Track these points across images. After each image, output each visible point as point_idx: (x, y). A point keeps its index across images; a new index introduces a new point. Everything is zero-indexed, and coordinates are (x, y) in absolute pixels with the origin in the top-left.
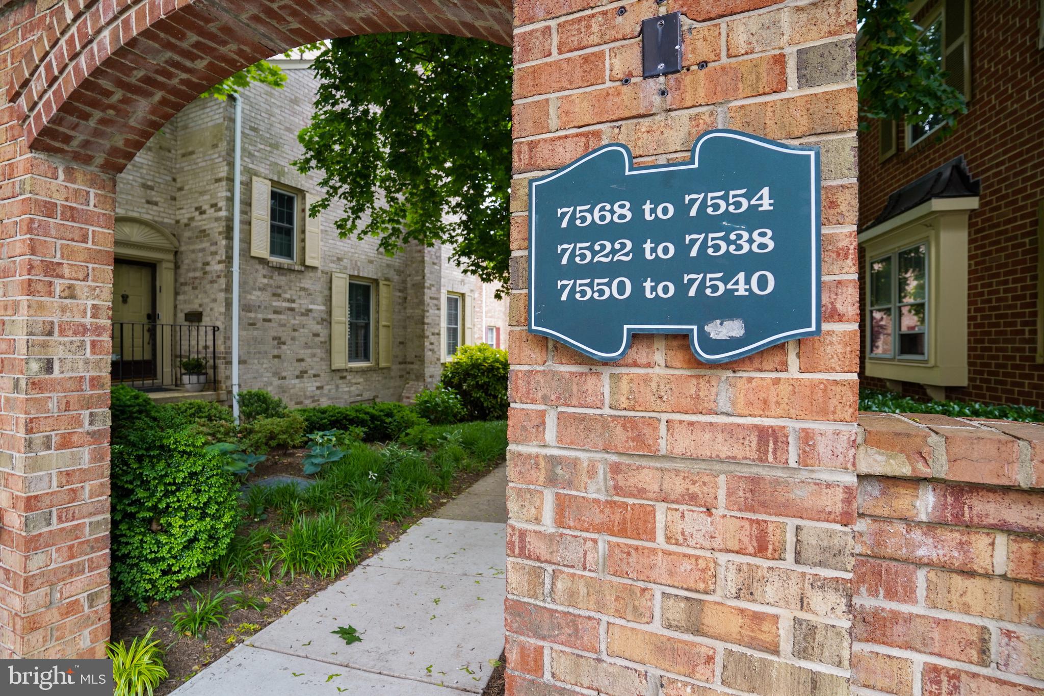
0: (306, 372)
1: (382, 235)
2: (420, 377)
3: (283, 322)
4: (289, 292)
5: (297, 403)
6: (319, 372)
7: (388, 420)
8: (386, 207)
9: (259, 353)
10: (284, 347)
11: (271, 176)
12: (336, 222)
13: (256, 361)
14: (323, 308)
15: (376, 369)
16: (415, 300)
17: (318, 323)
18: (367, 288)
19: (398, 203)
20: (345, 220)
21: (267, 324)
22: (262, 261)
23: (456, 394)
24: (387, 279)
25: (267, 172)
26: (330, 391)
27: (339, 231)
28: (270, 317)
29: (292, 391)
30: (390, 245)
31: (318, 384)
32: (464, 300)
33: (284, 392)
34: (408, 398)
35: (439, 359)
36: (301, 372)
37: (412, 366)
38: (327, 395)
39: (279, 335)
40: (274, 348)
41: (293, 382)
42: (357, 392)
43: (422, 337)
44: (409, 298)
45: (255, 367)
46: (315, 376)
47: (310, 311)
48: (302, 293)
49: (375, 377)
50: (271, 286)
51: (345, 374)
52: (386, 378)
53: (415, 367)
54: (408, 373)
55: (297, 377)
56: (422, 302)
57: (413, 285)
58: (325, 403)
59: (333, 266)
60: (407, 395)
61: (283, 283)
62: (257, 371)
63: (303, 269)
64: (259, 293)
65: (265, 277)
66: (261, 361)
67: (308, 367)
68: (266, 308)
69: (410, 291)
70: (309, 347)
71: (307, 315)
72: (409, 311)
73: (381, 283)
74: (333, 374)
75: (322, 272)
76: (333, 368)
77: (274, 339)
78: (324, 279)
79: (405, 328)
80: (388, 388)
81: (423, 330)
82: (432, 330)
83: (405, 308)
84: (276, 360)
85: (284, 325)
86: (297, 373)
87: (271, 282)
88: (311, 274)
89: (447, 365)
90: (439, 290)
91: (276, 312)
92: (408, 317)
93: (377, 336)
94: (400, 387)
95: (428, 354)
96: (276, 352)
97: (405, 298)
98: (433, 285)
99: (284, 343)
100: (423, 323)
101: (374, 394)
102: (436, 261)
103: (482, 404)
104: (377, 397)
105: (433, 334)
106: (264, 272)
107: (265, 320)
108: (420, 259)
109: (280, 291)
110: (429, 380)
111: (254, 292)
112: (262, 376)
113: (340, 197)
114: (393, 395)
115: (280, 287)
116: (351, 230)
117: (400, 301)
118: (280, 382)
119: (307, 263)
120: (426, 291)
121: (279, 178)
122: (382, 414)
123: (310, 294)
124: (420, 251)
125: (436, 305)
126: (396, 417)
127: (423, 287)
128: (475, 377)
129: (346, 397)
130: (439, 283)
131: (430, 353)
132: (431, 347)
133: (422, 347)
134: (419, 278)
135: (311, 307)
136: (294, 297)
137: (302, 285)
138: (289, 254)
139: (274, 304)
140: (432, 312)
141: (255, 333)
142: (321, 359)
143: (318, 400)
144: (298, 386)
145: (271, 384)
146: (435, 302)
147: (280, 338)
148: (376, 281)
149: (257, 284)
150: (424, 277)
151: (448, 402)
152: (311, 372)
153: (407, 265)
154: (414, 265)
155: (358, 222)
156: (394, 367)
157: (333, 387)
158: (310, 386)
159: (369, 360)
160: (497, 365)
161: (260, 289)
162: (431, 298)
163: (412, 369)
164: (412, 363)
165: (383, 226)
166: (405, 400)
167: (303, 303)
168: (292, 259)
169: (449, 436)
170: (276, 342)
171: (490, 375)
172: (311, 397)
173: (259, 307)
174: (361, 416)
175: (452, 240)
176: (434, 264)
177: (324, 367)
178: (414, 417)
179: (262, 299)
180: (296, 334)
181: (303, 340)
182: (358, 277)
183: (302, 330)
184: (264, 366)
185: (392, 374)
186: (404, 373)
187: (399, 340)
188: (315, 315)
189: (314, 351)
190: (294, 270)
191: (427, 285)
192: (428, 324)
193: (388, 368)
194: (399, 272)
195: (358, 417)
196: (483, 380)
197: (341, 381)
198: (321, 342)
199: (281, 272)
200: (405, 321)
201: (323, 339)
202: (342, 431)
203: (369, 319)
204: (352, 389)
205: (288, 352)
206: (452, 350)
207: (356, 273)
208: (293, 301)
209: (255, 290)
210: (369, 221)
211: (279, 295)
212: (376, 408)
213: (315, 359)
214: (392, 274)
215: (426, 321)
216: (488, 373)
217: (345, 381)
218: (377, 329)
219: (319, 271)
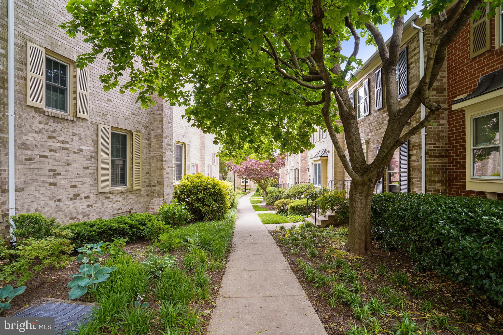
0: (78, 195)
1: (139, 91)
2: (161, 195)
3: (58, 158)
4: (63, 136)
5: (71, 219)
6: (89, 195)
7: (142, 228)
8: (143, 69)
9: (36, 182)
10: (58, 177)
11: (45, 45)
12: (101, 77)
13: (33, 189)
14: (92, 149)
15: (131, 191)
16: (157, 146)
17: (87, 160)
18: (125, 136)
19: (152, 67)
20: (109, 77)
21: (43, 160)
22: (38, 110)
23: (186, 205)
24: (138, 131)
25: (43, 41)
26: (97, 208)
27: (104, 84)
28: (46, 154)
29: (66, 210)
30: (146, 99)
31: (88, 203)
32: (185, 147)
33: (59, 211)
34: (153, 209)
35: (172, 183)
36: (74, 195)
37: (155, 188)
38: (96, 211)
39: (55, 168)
40: (50, 177)
41: (67, 203)
42: (118, 207)
43: (162, 169)
44: (152, 144)
45: (31, 193)
46: (85, 198)
47: (81, 150)
48: (74, 137)
49: (131, 196)
50: (47, 131)
51: (109, 195)
52: (138, 196)
53: (157, 188)
54: (153, 192)
55: (71, 199)
56: (161, 147)
57: (155, 136)
58: (93, 218)
59: (99, 120)
60: (152, 207)
61: (57, 129)
62: (34, 197)
63: (75, 119)
64: (36, 135)
65: (41, 123)
66: (38, 188)
67: (80, 192)
68: (42, 147)
69: (153, 140)
70: (81, 177)
71: (79, 153)
72: (153, 153)
73: (134, 133)
74: (100, 195)
75: (91, 123)
76: (99, 192)
77: (50, 171)
78: (93, 127)
79: (150, 163)
80: (139, 203)
81: (162, 165)
82: (168, 165)
83: (150, 151)
84: (52, 187)
85: (60, 161)
86: (71, 196)
87: (47, 127)
88: (82, 124)
89: (177, 186)
90: (172, 139)
91: (51, 151)
92: (152, 157)
93: (132, 169)
94: (147, 202)
95: (166, 180)
96: (52, 181)
97: (150, 144)
98: (168, 136)
99: (59, 174)
100: (162, 161)
101: (130, 207)
102: (170, 121)
103: (201, 210)
104: (132, 209)
105: (169, 167)
106: (41, 119)
107: (41, 156)
108: (160, 119)
109: (55, 135)
110: (166, 197)
111: (30, 134)
112: (39, 200)
113: (105, 56)
114: (142, 207)
115: (55, 132)
116: (114, 85)
117: (147, 146)
118: (56, 203)
119: (78, 116)
120: (164, 139)
121: (53, 48)
122: (137, 223)
123: (81, 139)
124: (160, 114)
125: (170, 149)
126: (148, 225)
127: (162, 137)
128: (196, 194)
129: (110, 211)
130: (172, 135)
131: (167, 179)
132: (167, 175)
133: (162, 176)
134: (160, 131)
135: (82, 147)
136: (67, 140)
137: (74, 131)
138: (63, 107)
139: (50, 144)
140: (168, 153)
141: (32, 166)
142: (91, 185)
143: (89, 215)
144: (72, 205)
145: (48, 205)
146: (170, 147)
147: (55, 171)
148: (131, 132)
149: (34, 128)
150: (162, 131)
151: (181, 212)
152: (82, 195)
153: (151, 123)
154: (156, 123)
155: (119, 78)
156: (143, 189)
157: (100, 204)
158: (82, 205)
159: (126, 185)
160: (209, 186)
161: (36, 132)
162: (167, 144)
163: (155, 190)
164: (155, 186)
165: (140, 85)
166: (151, 210)
167: (74, 145)
168: (66, 112)
169: (189, 239)
170: (52, 174)
171: (205, 193)
172: (83, 213)
173: (36, 146)
174: (123, 226)
175: (186, 103)
176: (169, 123)
177: (93, 191)
178: (161, 224)
179: (38, 140)
180: (70, 167)
181: (76, 171)
182: (118, 128)
183: (74, 165)
184: (41, 192)
185: (142, 194)
186: (150, 193)
187: (146, 171)
188: (85, 154)
189: (85, 180)
190: (67, 120)
191: (164, 136)
192: (165, 161)
193: (139, 190)
194: (146, 127)
195: (119, 227)
196: (200, 196)
197: (106, 200)
198: (90, 173)
199: (56, 120)
200: (150, 159)
201: (92, 171)
202: (107, 243)
203: (125, 158)
204: (114, 205)
205: (63, 181)
206: (179, 177)
207: (116, 126)
208: (67, 143)
209: (32, 132)
210: (129, 79)
211: (55, 138)
212: (133, 218)
213: (85, 186)
214: (141, 128)
215: (164, 159)
216: (204, 191)
217: (108, 200)
218: (132, 164)
219: (88, 122)
